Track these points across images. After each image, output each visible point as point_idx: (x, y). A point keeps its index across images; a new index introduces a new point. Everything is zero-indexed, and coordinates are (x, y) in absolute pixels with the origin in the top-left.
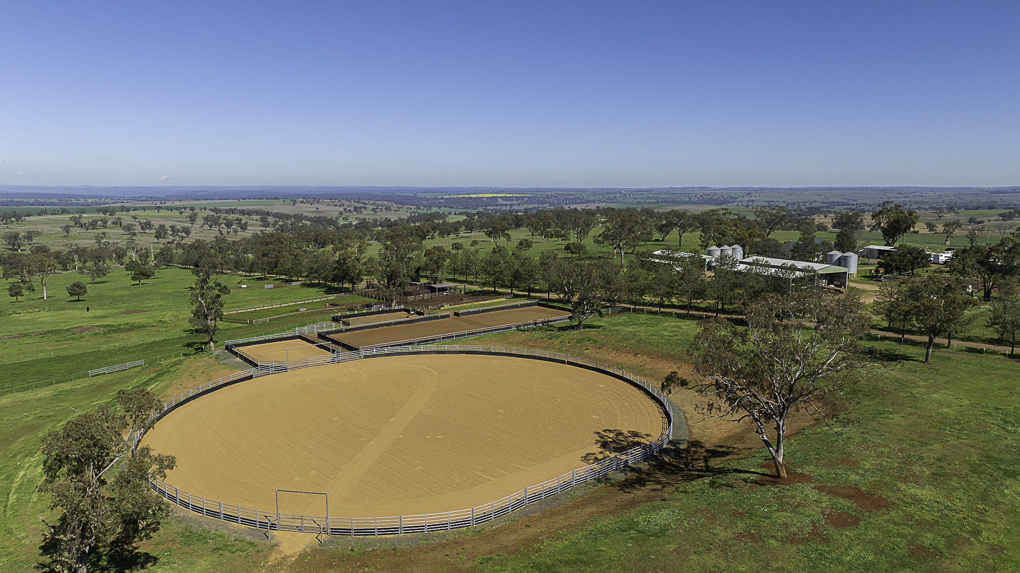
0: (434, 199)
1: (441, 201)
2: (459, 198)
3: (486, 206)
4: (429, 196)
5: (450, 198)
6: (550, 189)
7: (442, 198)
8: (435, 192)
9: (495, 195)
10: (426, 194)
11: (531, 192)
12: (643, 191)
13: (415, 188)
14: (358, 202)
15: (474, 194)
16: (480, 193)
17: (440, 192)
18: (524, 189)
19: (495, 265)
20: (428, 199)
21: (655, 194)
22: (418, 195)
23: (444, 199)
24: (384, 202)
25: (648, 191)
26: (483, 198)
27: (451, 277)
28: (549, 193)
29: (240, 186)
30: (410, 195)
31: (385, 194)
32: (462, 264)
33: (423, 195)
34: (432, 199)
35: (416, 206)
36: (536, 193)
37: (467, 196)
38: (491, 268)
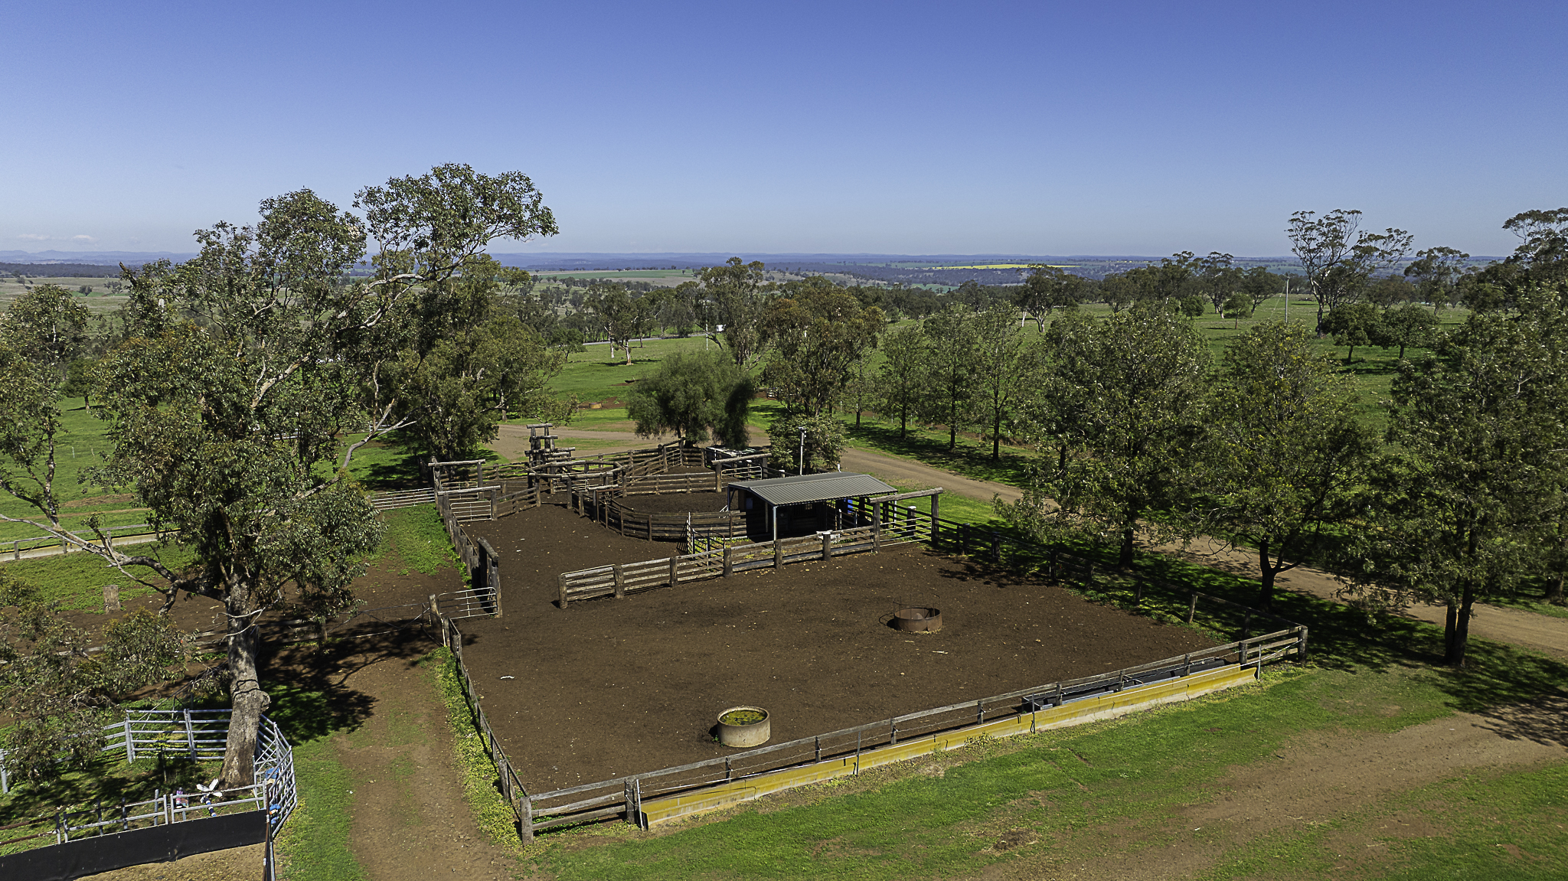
0: (917, 271)
1: (928, 274)
2: (958, 270)
3: (1001, 283)
4: (910, 267)
5: (943, 270)
6: (1106, 257)
7: (930, 271)
8: (920, 262)
9: (1016, 266)
10: (905, 264)
11: (1075, 261)
12: (1268, 261)
13: (889, 256)
14: (797, 275)
15: (981, 264)
16: (991, 264)
17: (927, 262)
18: (1063, 258)
19: (1138, 385)
20: (908, 272)
21: (1290, 265)
22: (893, 266)
23: (933, 271)
24: (837, 275)
25: (1277, 261)
26: (996, 270)
27: (892, 425)
28: (1106, 264)
29: (634, 254)
30: (881, 266)
31: (842, 264)
32: (935, 374)
33: (900, 266)
34: (913, 272)
35: (888, 281)
36: (1084, 263)
37: (970, 267)
38: (1114, 408)
